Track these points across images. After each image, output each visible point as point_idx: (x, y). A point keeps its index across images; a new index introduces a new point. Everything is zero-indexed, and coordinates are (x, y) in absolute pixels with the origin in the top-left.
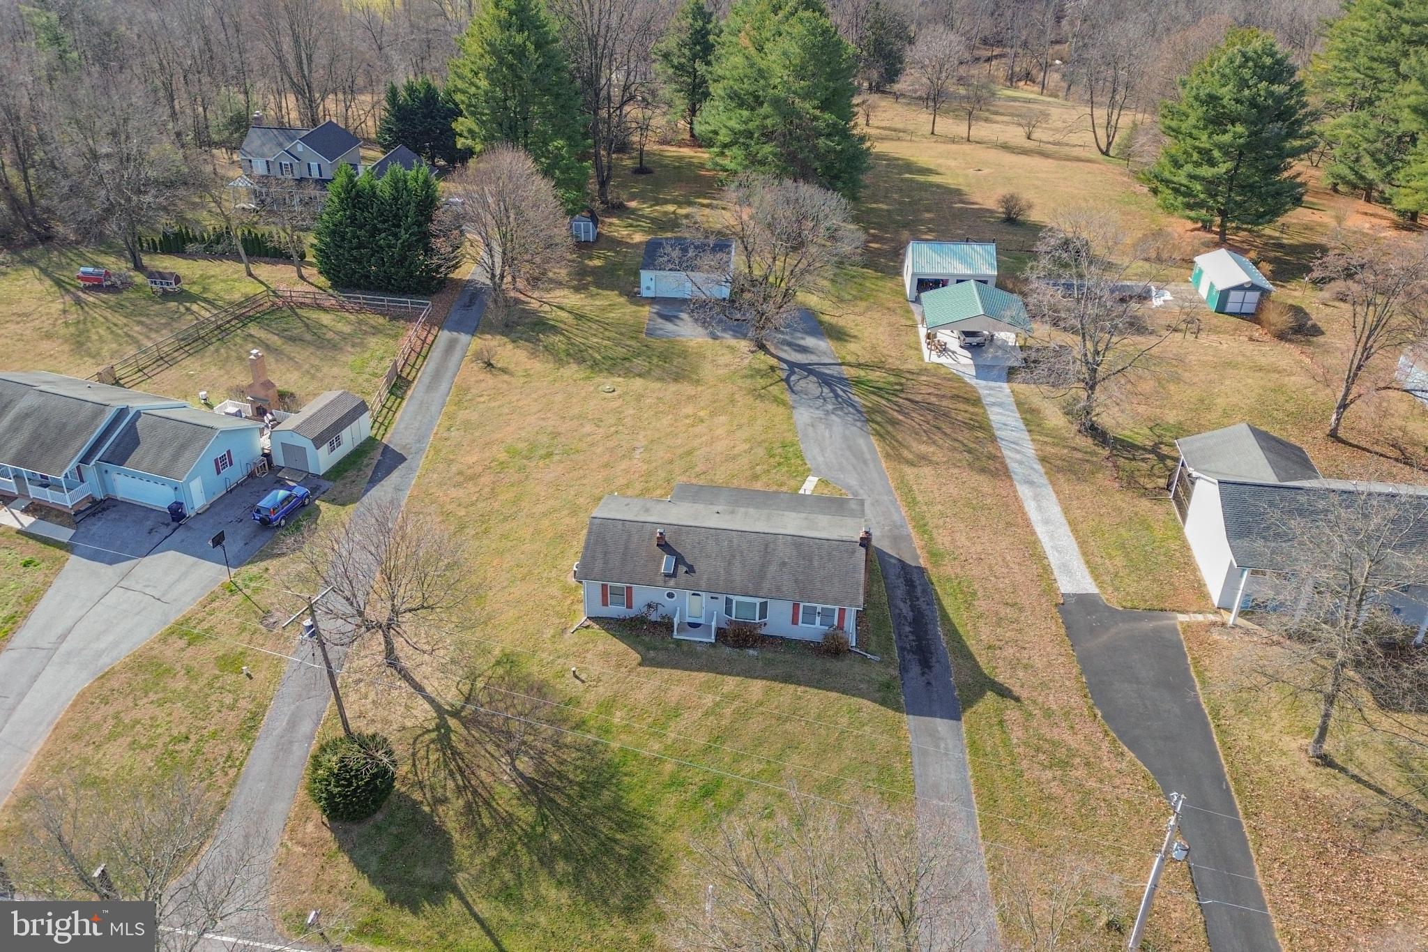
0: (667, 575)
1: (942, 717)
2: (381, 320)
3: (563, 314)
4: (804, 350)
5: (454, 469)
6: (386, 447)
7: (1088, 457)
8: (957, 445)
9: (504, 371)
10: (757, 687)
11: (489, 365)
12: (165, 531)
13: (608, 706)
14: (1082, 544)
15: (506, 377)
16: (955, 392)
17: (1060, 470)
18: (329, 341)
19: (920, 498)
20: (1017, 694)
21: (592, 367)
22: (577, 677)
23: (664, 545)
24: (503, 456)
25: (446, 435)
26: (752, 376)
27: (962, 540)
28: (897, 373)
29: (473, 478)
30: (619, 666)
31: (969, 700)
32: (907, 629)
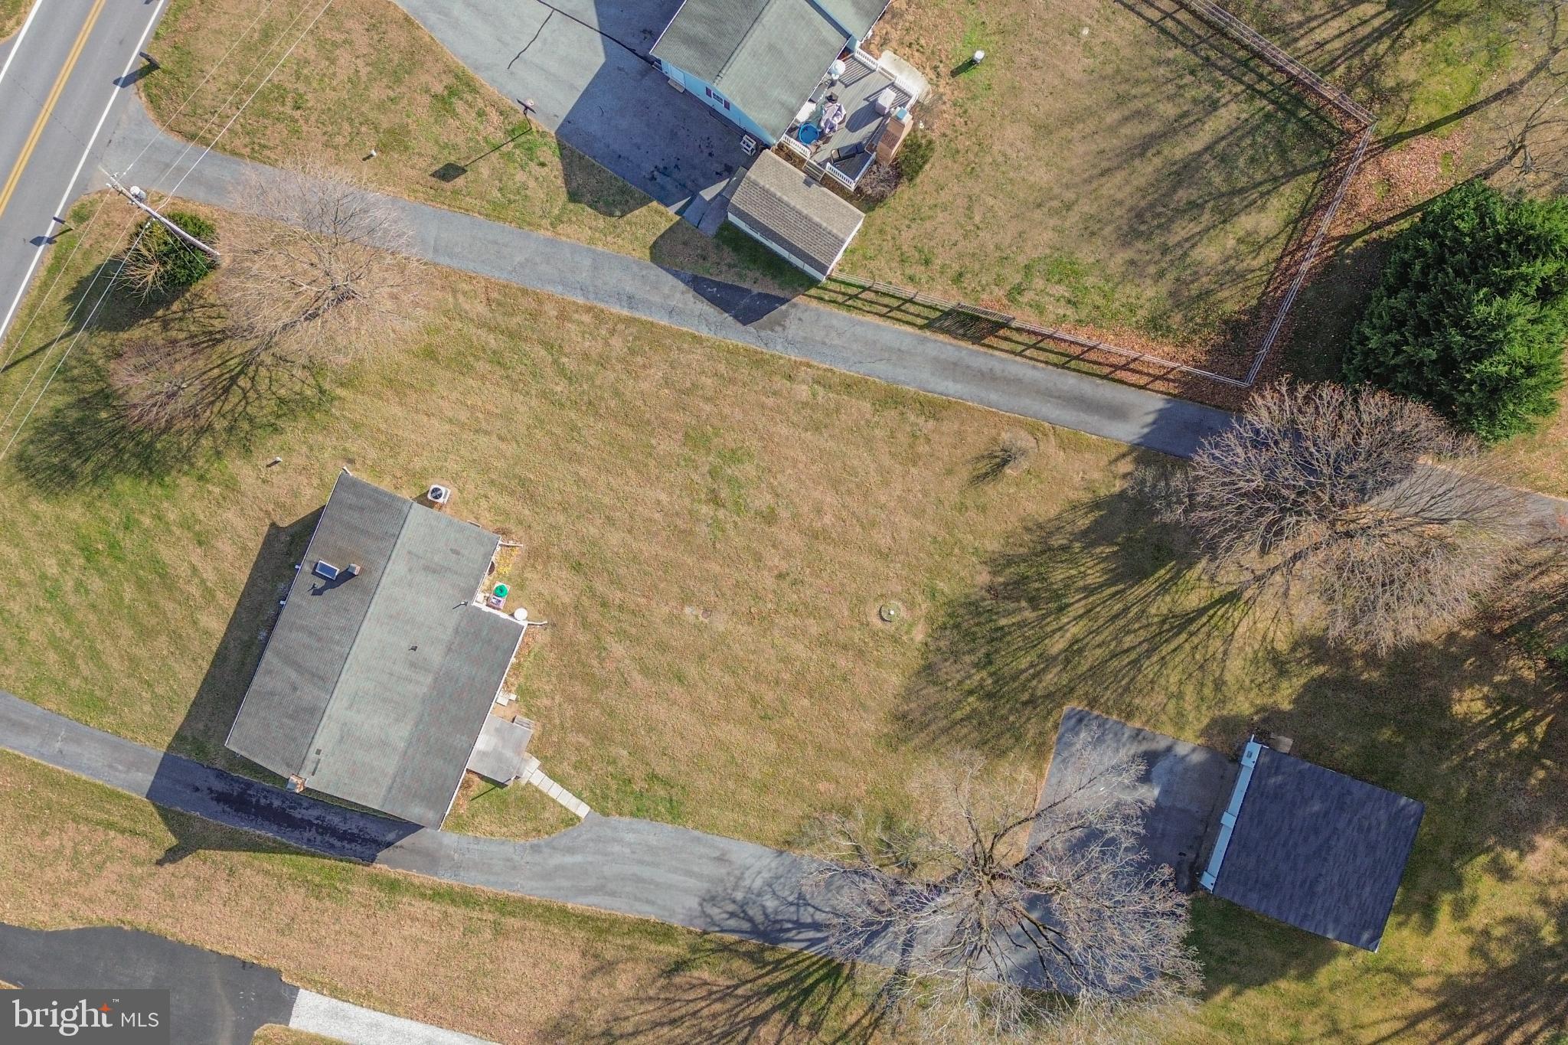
0: (317, 566)
1: (153, 781)
6: (784, 300)
8: (627, 1025)
10: (215, 624)
15: (962, 477)
30: (277, 504)
31: (166, 815)
32: (276, 803)
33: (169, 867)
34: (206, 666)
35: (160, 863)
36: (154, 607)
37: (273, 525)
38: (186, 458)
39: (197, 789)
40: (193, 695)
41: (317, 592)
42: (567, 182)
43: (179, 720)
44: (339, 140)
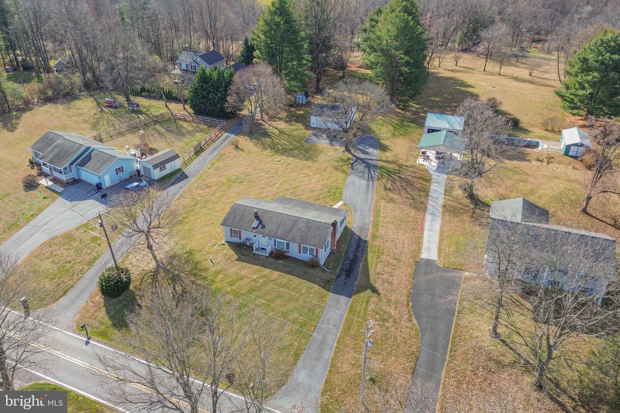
0: (254, 228)
1: (344, 296)
2: (205, 127)
3: (276, 131)
4: (366, 153)
5: (204, 183)
6: (184, 172)
7: (464, 207)
8: (409, 196)
9: (241, 150)
10: (276, 274)
11: (237, 147)
12: (94, 192)
13: (218, 273)
14: (441, 240)
15: (241, 152)
16: (421, 176)
17: (448, 211)
18: (182, 133)
19: (382, 215)
20: (379, 292)
21: (276, 152)
22: (211, 261)
23: (257, 217)
24: (224, 180)
25: (207, 171)
26: (338, 161)
27: (390, 232)
28: (400, 166)
29: (209, 187)
30: (228, 259)
31: (359, 292)
32: (348, 262)
35: (379, 294)
37: (236, 260)
39: (346, 283)
40: (305, 281)
41: (264, 227)
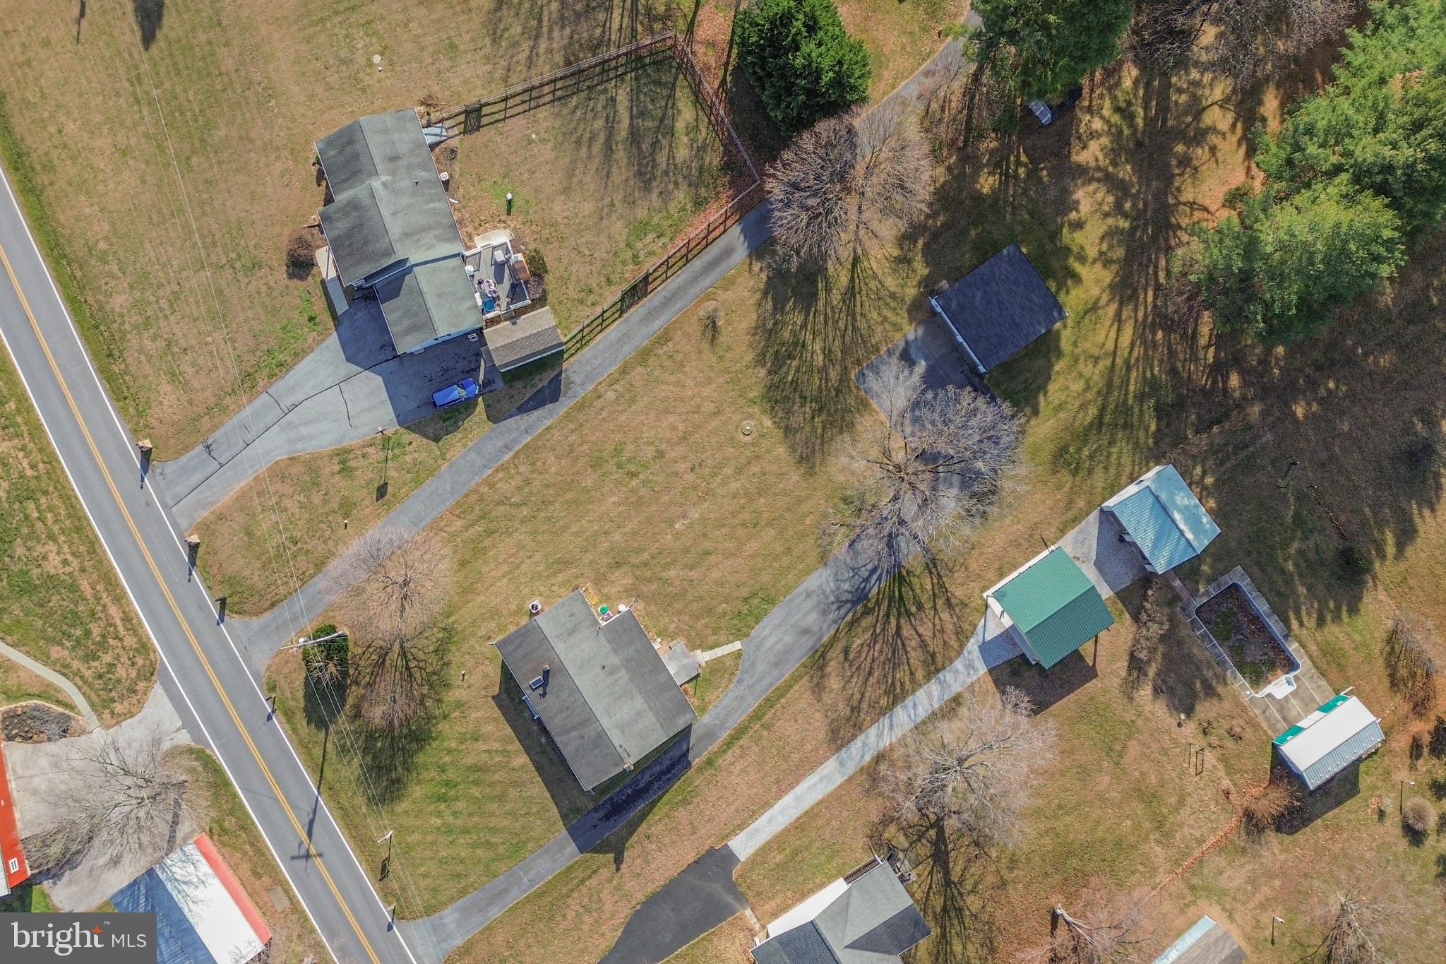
0: (531, 687)
1: (577, 845)
6: (560, 373)
8: (856, 696)
13: (457, 705)
15: (707, 347)
16: (940, 648)
17: (870, 774)
20: (621, 866)
21: (770, 387)
22: (464, 674)
23: (547, 670)
28: (940, 593)
30: (485, 688)
31: (598, 850)
32: (629, 791)
33: (623, 866)
34: (539, 779)
35: (618, 869)
36: (492, 784)
37: (493, 697)
38: (430, 718)
39: (596, 825)
40: (548, 795)
41: (544, 695)
42: (428, 438)
43: (555, 810)
44: (327, 534)
